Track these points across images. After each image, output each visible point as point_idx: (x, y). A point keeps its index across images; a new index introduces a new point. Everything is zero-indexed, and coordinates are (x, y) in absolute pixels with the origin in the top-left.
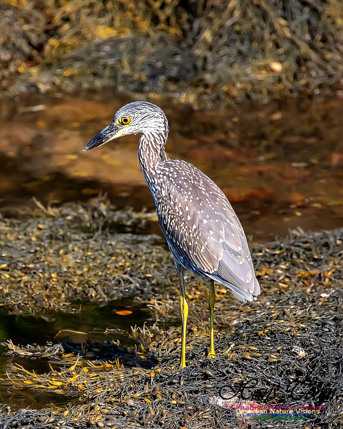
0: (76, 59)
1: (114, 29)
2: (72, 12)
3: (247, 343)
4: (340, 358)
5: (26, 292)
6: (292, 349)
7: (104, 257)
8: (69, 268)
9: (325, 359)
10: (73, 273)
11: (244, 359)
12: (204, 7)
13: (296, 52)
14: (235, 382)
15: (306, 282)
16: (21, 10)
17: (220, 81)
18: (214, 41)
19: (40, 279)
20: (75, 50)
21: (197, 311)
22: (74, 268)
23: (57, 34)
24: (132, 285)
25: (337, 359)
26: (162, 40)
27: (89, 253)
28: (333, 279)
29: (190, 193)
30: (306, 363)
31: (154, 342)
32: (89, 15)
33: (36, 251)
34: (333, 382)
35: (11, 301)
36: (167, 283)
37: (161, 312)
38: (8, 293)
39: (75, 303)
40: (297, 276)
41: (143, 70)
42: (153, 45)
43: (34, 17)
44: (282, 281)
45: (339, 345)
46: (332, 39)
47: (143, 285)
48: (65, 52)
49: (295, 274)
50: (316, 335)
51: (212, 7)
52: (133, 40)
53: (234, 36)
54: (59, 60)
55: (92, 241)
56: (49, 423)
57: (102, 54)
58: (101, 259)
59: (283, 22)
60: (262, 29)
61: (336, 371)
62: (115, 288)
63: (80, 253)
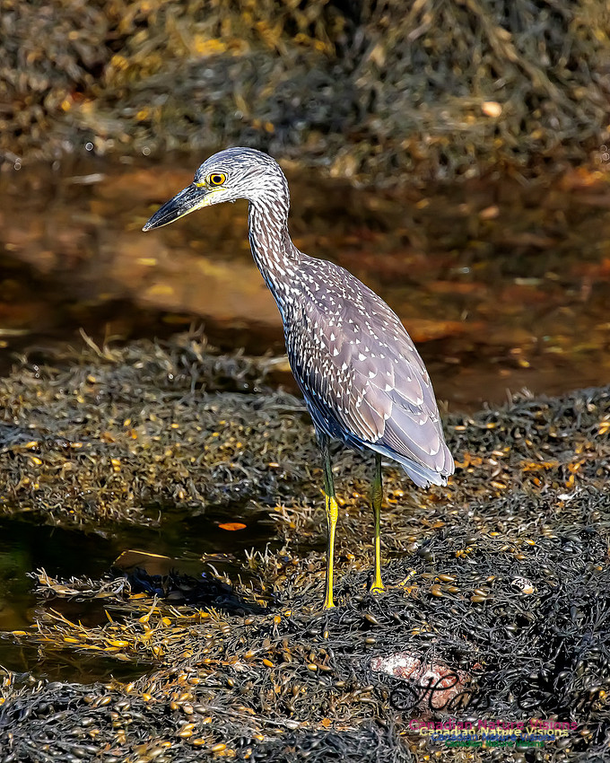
0: (157, 90)
1: (222, 41)
2: (151, 12)
3: (438, 570)
4: (591, 597)
5: (69, 490)
6: (511, 581)
7: (199, 432)
8: (141, 449)
9: (566, 599)
10: (148, 459)
11: (430, 596)
12: (373, 7)
13: (525, 86)
14: (415, 634)
15: (536, 480)
16: (67, 7)
17: (396, 132)
18: (388, 63)
19: (92, 467)
20: (155, 76)
21: (353, 526)
22: (149, 451)
23: (127, 48)
24: (246, 481)
25: (585, 599)
26: (300, 60)
27: (175, 426)
28: (582, 477)
29: (338, 313)
30: (534, 605)
31: (283, 578)
32: (181, 16)
33: (86, 421)
34: (579, 638)
35: (43, 504)
36: (304, 479)
37: (292, 526)
38: (39, 491)
39: (149, 508)
40: (521, 470)
41: (268, 111)
42: (285, 69)
43: (88, 19)
44: (498, 478)
45: (590, 576)
46: (586, 65)
47: (265, 480)
48: (138, 78)
49: (518, 468)
50: (552, 558)
51: (387, 7)
52: (254, 60)
53: (423, 56)
54: (129, 92)
55: (178, 405)
56: (101, 706)
57: (201, 83)
58: (195, 436)
59: (504, 34)
60: (469, 45)
61: (585, 619)
62: (217, 485)
63: (159, 425)
